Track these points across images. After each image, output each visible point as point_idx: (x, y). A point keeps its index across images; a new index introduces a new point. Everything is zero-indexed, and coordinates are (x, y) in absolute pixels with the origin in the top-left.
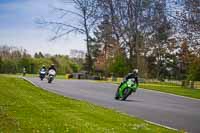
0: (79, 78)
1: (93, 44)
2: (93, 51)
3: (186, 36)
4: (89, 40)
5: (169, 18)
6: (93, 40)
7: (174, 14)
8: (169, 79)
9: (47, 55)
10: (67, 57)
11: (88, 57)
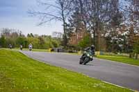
0: (58, 51)
1: (68, 28)
2: (68, 33)
3: (132, 23)
4: (65, 25)
5: (120, 10)
6: (68, 25)
7: (124, 8)
8: (121, 52)
9: (36, 35)
10: (50, 37)
11: (65, 37)
